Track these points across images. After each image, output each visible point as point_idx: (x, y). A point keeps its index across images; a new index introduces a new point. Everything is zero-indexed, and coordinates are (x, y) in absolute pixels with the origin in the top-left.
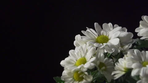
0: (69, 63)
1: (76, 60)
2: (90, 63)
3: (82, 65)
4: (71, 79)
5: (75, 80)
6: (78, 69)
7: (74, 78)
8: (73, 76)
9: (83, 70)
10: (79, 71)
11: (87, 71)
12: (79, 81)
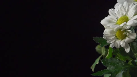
0: (110, 22)
1: (117, 19)
2: (133, 20)
3: (125, 22)
4: (114, 37)
5: (117, 38)
6: (121, 27)
7: (116, 37)
8: (116, 34)
9: (126, 28)
10: (122, 29)
11: (130, 29)
12: (122, 39)
